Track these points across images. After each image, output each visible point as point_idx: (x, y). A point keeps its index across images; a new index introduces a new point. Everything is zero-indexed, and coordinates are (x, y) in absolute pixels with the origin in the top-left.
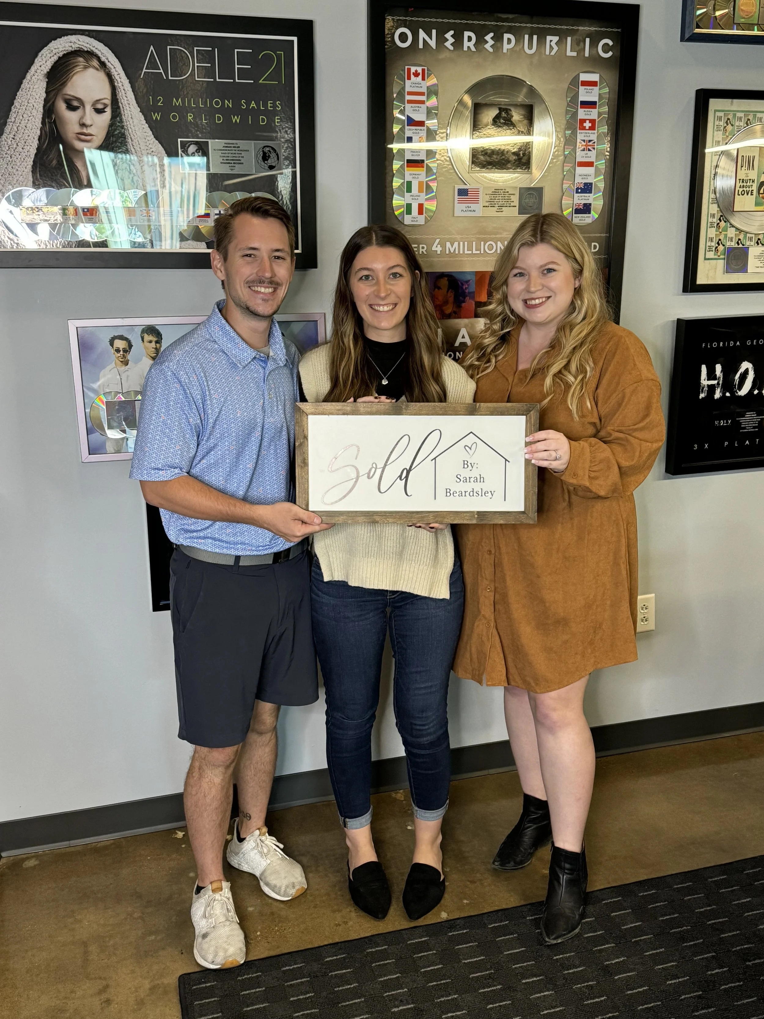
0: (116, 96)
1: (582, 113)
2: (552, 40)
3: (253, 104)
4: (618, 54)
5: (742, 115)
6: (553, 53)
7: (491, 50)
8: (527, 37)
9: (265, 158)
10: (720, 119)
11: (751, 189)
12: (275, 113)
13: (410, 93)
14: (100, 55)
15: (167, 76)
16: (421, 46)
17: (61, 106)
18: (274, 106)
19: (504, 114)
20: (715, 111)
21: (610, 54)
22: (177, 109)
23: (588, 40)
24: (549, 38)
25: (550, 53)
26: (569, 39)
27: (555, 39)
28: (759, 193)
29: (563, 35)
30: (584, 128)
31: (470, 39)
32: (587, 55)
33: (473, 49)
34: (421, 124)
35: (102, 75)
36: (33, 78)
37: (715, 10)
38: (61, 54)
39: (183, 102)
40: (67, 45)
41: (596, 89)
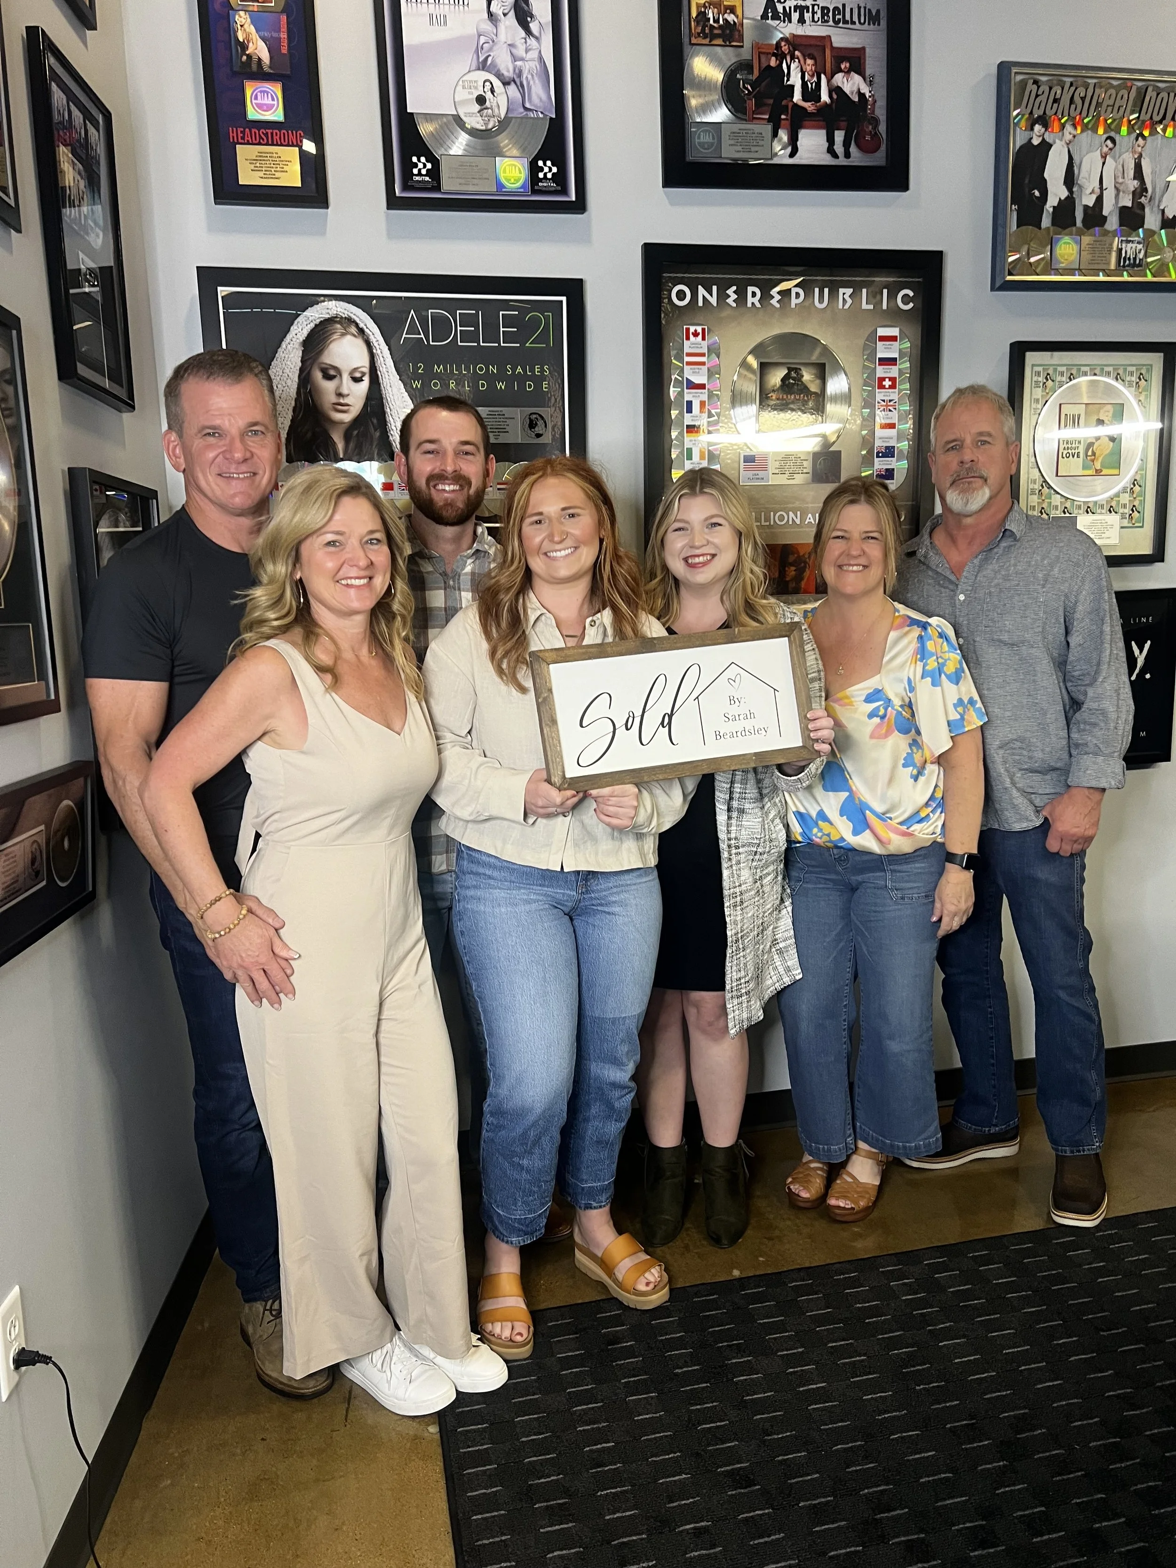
0: (374, 363)
1: (881, 371)
2: (845, 292)
3: (519, 369)
4: (920, 306)
5: (1064, 369)
6: (847, 307)
7: (778, 306)
8: (817, 290)
9: (532, 425)
10: (1038, 374)
11: (1077, 451)
12: (542, 378)
13: (689, 355)
14: (358, 321)
15: (428, 341)
16: (700, 303)
17: (318, 375)
18: (542, 371)
19: (793, 374)
20: (1033, 365)
21: (911, 305)
22: (437, 376)
23: (885, 291)
24: (841, 291)
25: (843, 306)
26: (864, 291)
27: (849, 291)
28: (1087, 456)
29: (857, 287)
30: (884, 387)
31: (754, 294)
32: (885, 307)
33: (758, 305)
34: (702, 386)
35: (360, 343)
36: (289, 346)
37: (1029, 256)
38: (318, 321)
39: (445, 369)
40: (324, 312)
41: (896, 344)
